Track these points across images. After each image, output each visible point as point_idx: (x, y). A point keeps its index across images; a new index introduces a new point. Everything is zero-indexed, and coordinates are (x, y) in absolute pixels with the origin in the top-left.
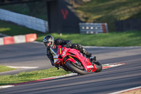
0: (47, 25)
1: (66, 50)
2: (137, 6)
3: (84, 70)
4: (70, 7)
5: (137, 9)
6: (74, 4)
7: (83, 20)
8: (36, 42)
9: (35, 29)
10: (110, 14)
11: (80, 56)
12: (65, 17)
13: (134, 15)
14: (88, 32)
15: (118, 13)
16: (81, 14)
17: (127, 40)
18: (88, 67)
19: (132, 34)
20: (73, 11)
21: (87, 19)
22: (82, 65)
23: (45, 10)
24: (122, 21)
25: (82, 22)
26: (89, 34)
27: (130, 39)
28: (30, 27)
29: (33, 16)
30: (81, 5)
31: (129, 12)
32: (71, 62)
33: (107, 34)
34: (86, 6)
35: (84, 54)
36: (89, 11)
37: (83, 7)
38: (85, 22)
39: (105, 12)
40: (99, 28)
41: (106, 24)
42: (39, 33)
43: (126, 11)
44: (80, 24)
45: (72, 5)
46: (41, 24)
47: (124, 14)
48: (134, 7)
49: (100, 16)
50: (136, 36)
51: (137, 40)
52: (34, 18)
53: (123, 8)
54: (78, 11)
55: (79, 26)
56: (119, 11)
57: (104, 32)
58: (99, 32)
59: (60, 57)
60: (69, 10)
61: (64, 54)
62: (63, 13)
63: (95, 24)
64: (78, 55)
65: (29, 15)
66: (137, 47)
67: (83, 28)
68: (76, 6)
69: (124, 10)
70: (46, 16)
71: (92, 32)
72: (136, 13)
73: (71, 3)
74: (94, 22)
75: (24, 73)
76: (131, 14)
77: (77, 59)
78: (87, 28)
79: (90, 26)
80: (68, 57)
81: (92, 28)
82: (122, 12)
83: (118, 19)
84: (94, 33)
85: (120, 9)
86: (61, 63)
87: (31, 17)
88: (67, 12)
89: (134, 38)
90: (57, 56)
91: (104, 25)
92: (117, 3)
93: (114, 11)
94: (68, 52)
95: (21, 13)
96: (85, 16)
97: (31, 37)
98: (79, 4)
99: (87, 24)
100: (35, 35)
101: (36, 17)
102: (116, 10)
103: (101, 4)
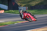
1: (26, 14)
3: (32, 20)
4: (15, 2)
8: (4, 13)
11: (30, 16)
12: (14, 5)
15: (31, 4)
16: (19, 4)
17: (34, 13)
18: (33, 19)
21: (21, 5)
23: (7, 2)
24: (33, 6)
25: (19, 6)
28: (2, 8)
31: (35, 3)
32: (28, 18)
35: (32, 15)
37: (20, 2)
38: (20, 7)
41: (27, 7)
42: (5, 10)
44: (19, 7)
46: (6, 7)
47: (34, 4)
48: (37, 2)
49: (25, 5)
51: (38, 13)
52: (3, 5)
54: (18, 3)
55: (18, 8)
56: (32, 3)
61: (25, 15)
62: (13, 3)
67: (20, 8)
70: (7, 4)
74: (23, 7)
78: (21, 8)
79: (22, 8)
80: (27, 16)
81: (23, 8)
84: (23, 10)
85: (32, 2)
86: (24, 18)
88: (14, 3)
90: (23, 16)
93: (30, 3)
94: (27, 15)
96: (20, 5)
97: (2, 11)
99: (21, 7)
102: (31, 3)
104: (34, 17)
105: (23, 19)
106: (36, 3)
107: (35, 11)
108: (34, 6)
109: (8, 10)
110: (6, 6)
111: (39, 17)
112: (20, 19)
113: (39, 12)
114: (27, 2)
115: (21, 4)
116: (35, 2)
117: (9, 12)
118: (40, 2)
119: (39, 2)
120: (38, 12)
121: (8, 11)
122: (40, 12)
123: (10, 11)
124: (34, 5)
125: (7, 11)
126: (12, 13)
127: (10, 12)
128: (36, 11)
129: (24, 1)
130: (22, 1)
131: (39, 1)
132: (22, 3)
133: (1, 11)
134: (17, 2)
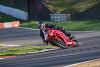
0: (27, 15)
1: (53, 31)
4: (44, 3)
8: (19, 27)
9: (19, 18)
10: (72, 7)
11: (63, 36)
12: (40, 10)
13: (90, 8)
14: (56, 21)
15: (78, 7)
16: (51, 8)
17: (84, 27)
19: (88, 22)
20: (46, 5)
21: (55, 11)
22: (64, 42)
23: (26, 4)
24: (80, 13)
25: (52, 13)
26: (57, 22)
28: (15, 16)
29: (18, 9)
31: (86, 7)
32: (56, 40)
33: (70, 22)
37: (53, 3)
38: (54, 13)
40: (64, 17)
41: (69, 15)
42: (21, 21)
44: (51, 14)
46: (23, 14)
47: (82, 8)
48: (89, 3)
49: (64, 9)
51: (91, 27)
52: (18, 10)
54: (49, 6)
55: (50, 16)
57: (67, 21)
59: (49, 36)
60: (43, 5)
61: (52, 34)
62: (39, 6)
64: (61, 35)
65: (15, 8)
66: (91, 31)
67: (53, 17)
69: (82, 5)
71: (59, 21)
74: (60, 13)
75: (10, 49)
77: (60, 37)
79: (57, 16)
80: (54, 36)
81: (59, 17)
82: (81, 6)
84: (61, 21)
85: (79, 4)
87: (16, 9)
88: (41, 6)
89: (89, 25)
90: (46, 36)
91: (67, 16)
93: (74, 6)
94: (54, 33)
95: (9, 7)
96: (54, 9)
97: (15, 23)
99: (56, 14)
100: (18, 22)
102: (77, 5)
104: (71, 38)
106: (88, 5)
107: (85, 22)
108: (84, 12)
109: (29, 20)
110: (23, 12)
111: (95, 36)
113: (94, 26)
114: (69, 3)
115: (56, 8)
116: (86, 4)
117: (30, 25)
118: (96, 3)
119: (94, 3)
120: (92, 25)
121: (28, 24)
122: (95, 24)
123: (33, 22)
124: (83, 10)
125: (26, 24)
126: (36, 26)
127: (33, 25)
128: (87, 24)
129: (62, 2)
130: (58, 2)
131: (93, 1)
132: (57, 5)
133: (13, 22)
134: (48, 4)
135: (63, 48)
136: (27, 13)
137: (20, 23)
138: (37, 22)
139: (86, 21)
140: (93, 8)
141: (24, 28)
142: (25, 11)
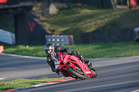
0: (14, 38)
1: (67, 56)
2: (103, 19)
4: (36, 20)
5: (103, 21)
6: (41, 17)
7: (50, 32)
8: (3, 54)
9: (2, 41)
10: (76, 26)
12: (31, 29)
13: (100, 27)
14: (54, 44)
15: (84, 26)
16: (47, 27)
17: (92, 52)
18: (87, 72)
19: (98, 46)
20: (40, 23)
21: (53, 31)
22: (82, 71)
23: (12, 22)
24: (88, 33)
25: (48, 34)
27: (96, 51)
30: (48, 18)
31: (95, 25)
32: (72, 68)
33: (73, 46)
34: (52, 19)
36: (56, 24)
38: (51, 34)
39: (71, 24)
40: (65, 40)
41: (72, 36)
43: (92, 24)
44: (47, 36)
45: (38, 18)
47: (90, 26)
48: (100, 19)
49: (66, 29)
50: (102, 48)
51: (103, 52)
53: (89, 20)
54: (44, 24)
55: (45, 38)
56: (85, 23)
57: (70, 44)
58: (65, 45)
60: (36, 23)
61: (65, 60)
63: (62, 36)
67: (50, 40)
68: (42, 19)
69: (90, 22)
70: (13, 29)
71: (58, 45)
72: (102, 25)
73: (38, 16)
74: (60, 35)
76: (97, 26)
78: (54, 40)
79: (56, 38)
81: (58, 40)
82: (88, 25)
83: (84, 32)
84: (61, 45)
89: (100, 50)
91: (70, 38)
92: (84, 16)
93: (80, 24)
96: (51, 29)
98: (45, 17)
99: (53, 36)
100: (2, 47)
101: (3, 29)
102: (83, 23)
103: (67, 17)
105: (58, 71)
107: (94, 47)
110: (9, 34)
112: (49, 71)
115: (55, 27)
116: (95, 21)
117: (18, 51)
119: (106, 20)
120: (104, 50)
121: (15, 49)
122: (108, 49)
125: (12, 50)
134: (43, 21)
135: (82, 79)
136: (14, 35)
137: (4, 49)
138: (27, 47)
139: (96, 44)
140: (105, 26)
141: (10, 55)
142: (11, 32)
